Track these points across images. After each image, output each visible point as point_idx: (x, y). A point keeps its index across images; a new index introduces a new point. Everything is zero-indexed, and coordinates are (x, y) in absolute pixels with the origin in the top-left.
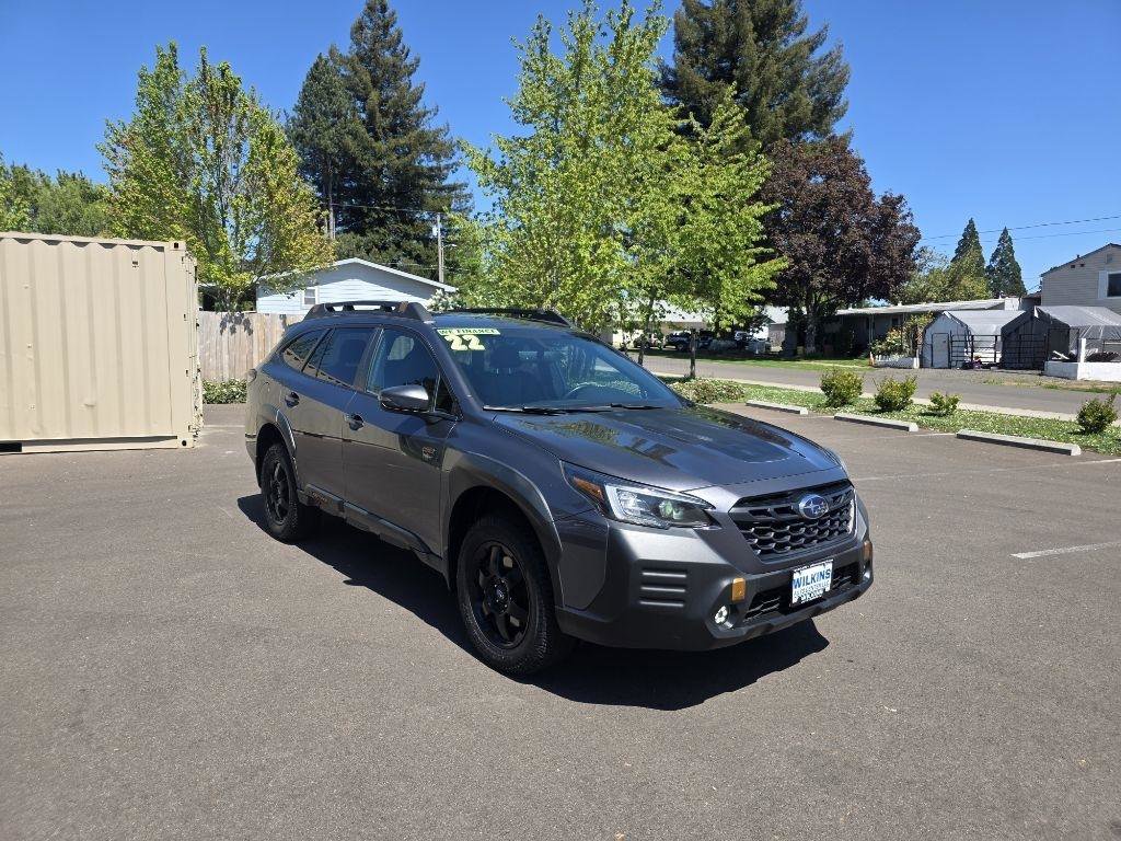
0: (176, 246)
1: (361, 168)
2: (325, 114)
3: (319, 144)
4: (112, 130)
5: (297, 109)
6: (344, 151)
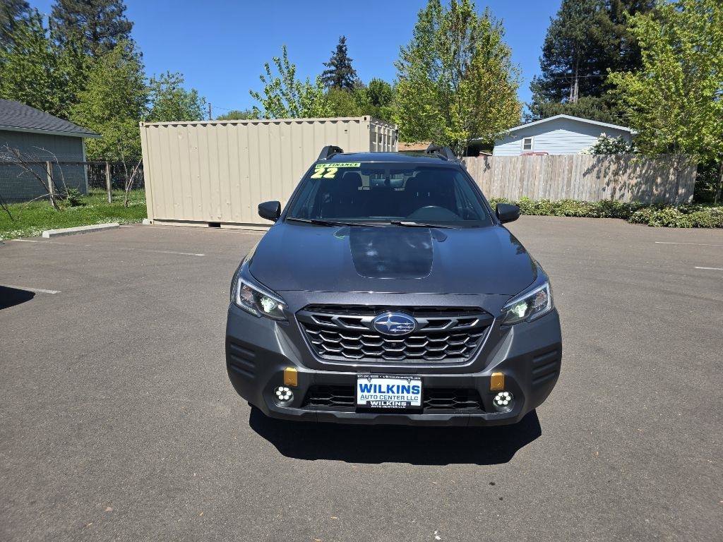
0: (365, 119)
1: (602, 47)
2: (579, 13)
3: (571, 36)
4: (402, 51)
5: (559, 14)
6: (590, 36)
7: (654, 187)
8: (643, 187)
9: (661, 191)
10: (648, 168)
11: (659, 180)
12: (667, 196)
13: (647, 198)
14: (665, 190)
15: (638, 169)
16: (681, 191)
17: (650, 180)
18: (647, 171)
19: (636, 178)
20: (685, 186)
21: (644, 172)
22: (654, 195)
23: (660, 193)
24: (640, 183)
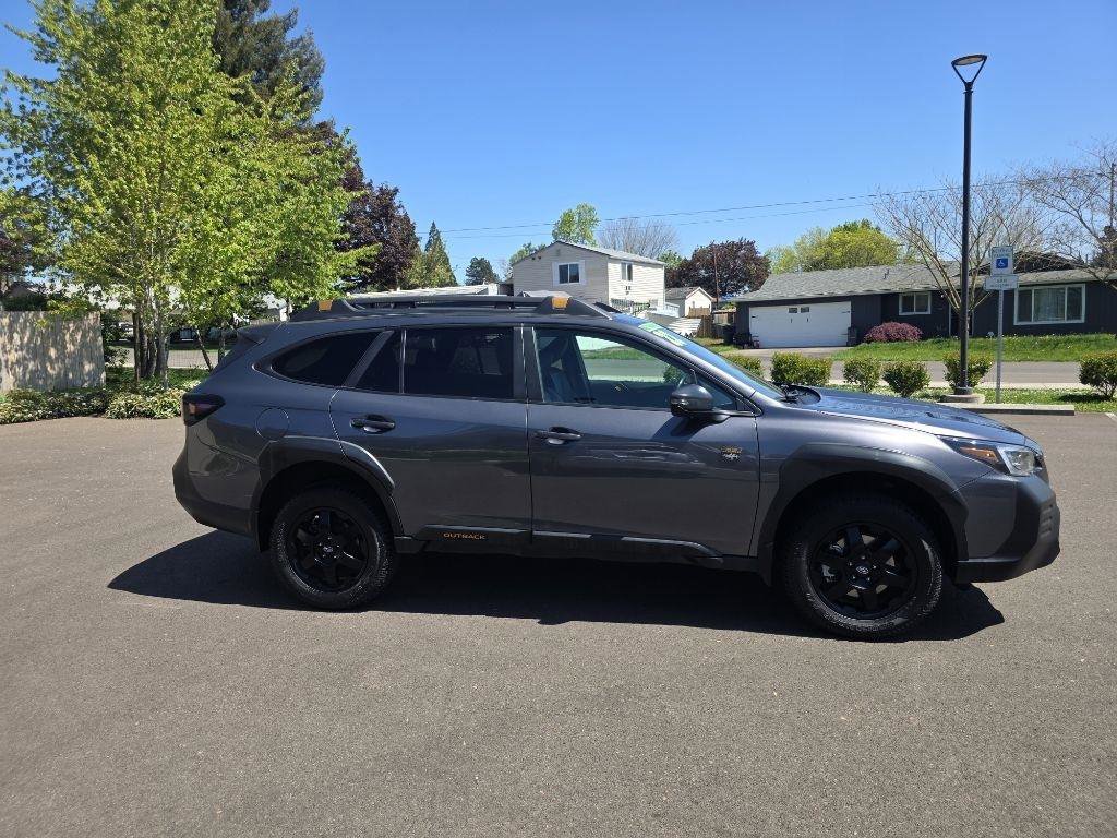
7: (48, 365)
8: (31, 365)
9: (60, 369)
10: (33, 333)
11: (53, 352)
12: (71, 376)
13: (41, 382)
14: (66, 368)
15: (16, 336)
16: (88, 367)
17: (38, 353)
18: (30, 339)
19: (16, 351)
20: (91, 360)
21: (26, 340)
22: (50, 376)
23: (59, 374)
24: (25, 359)
